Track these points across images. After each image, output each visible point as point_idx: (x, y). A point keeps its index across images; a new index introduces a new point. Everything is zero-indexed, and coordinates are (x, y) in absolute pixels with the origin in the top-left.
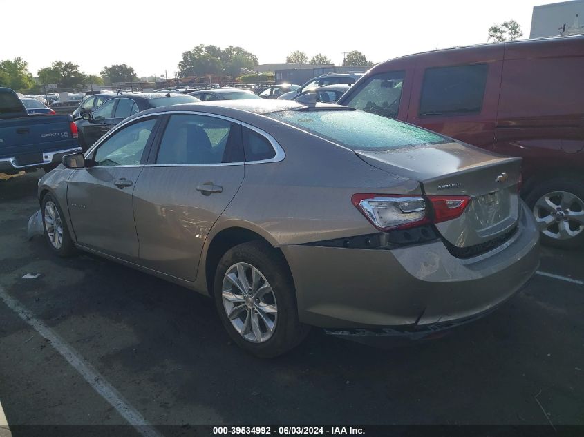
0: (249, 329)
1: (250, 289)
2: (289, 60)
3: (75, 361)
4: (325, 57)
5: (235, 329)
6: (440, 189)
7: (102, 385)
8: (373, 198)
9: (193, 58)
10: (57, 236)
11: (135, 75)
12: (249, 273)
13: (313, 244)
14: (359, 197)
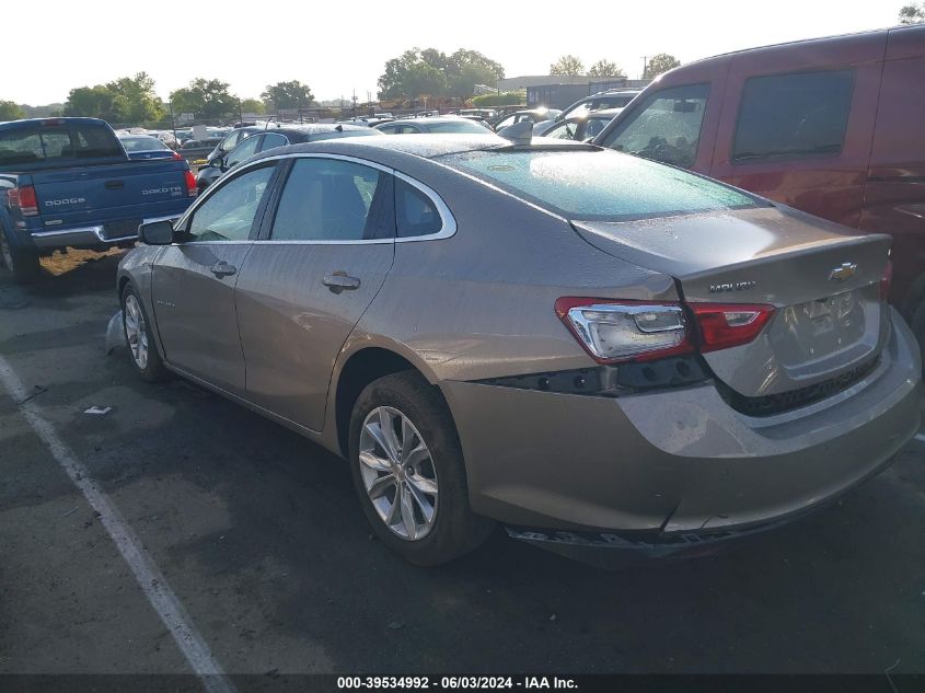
0: (397, 517)
1: (400, 451)
2: (555, 70)
3: (130, 551)
4: (613, 65)
5: (377, 514)
6: (713, 291)
7: (161, 593)
8: (590, 305)
9: (401, 70)
10: (141, 349)
11: (312, 97)
12: (397, 423)
13: (491, 381)
14: (569, 302)
